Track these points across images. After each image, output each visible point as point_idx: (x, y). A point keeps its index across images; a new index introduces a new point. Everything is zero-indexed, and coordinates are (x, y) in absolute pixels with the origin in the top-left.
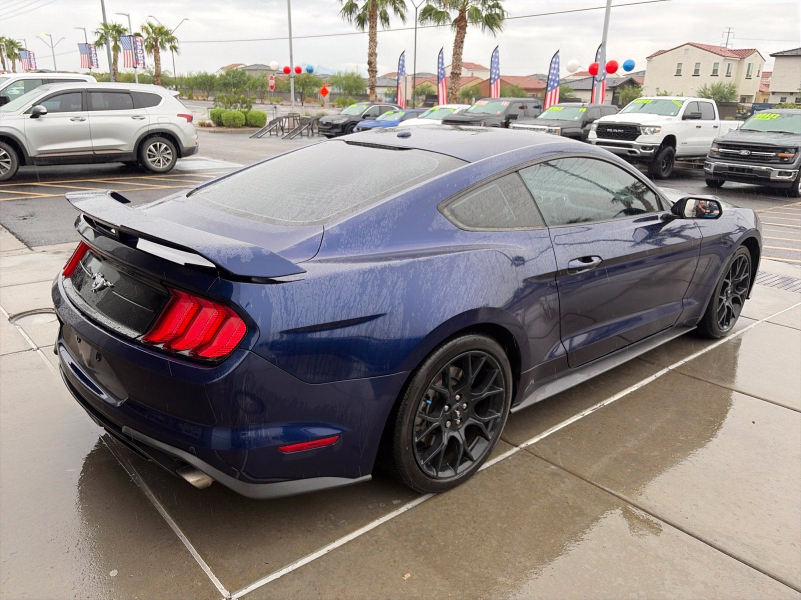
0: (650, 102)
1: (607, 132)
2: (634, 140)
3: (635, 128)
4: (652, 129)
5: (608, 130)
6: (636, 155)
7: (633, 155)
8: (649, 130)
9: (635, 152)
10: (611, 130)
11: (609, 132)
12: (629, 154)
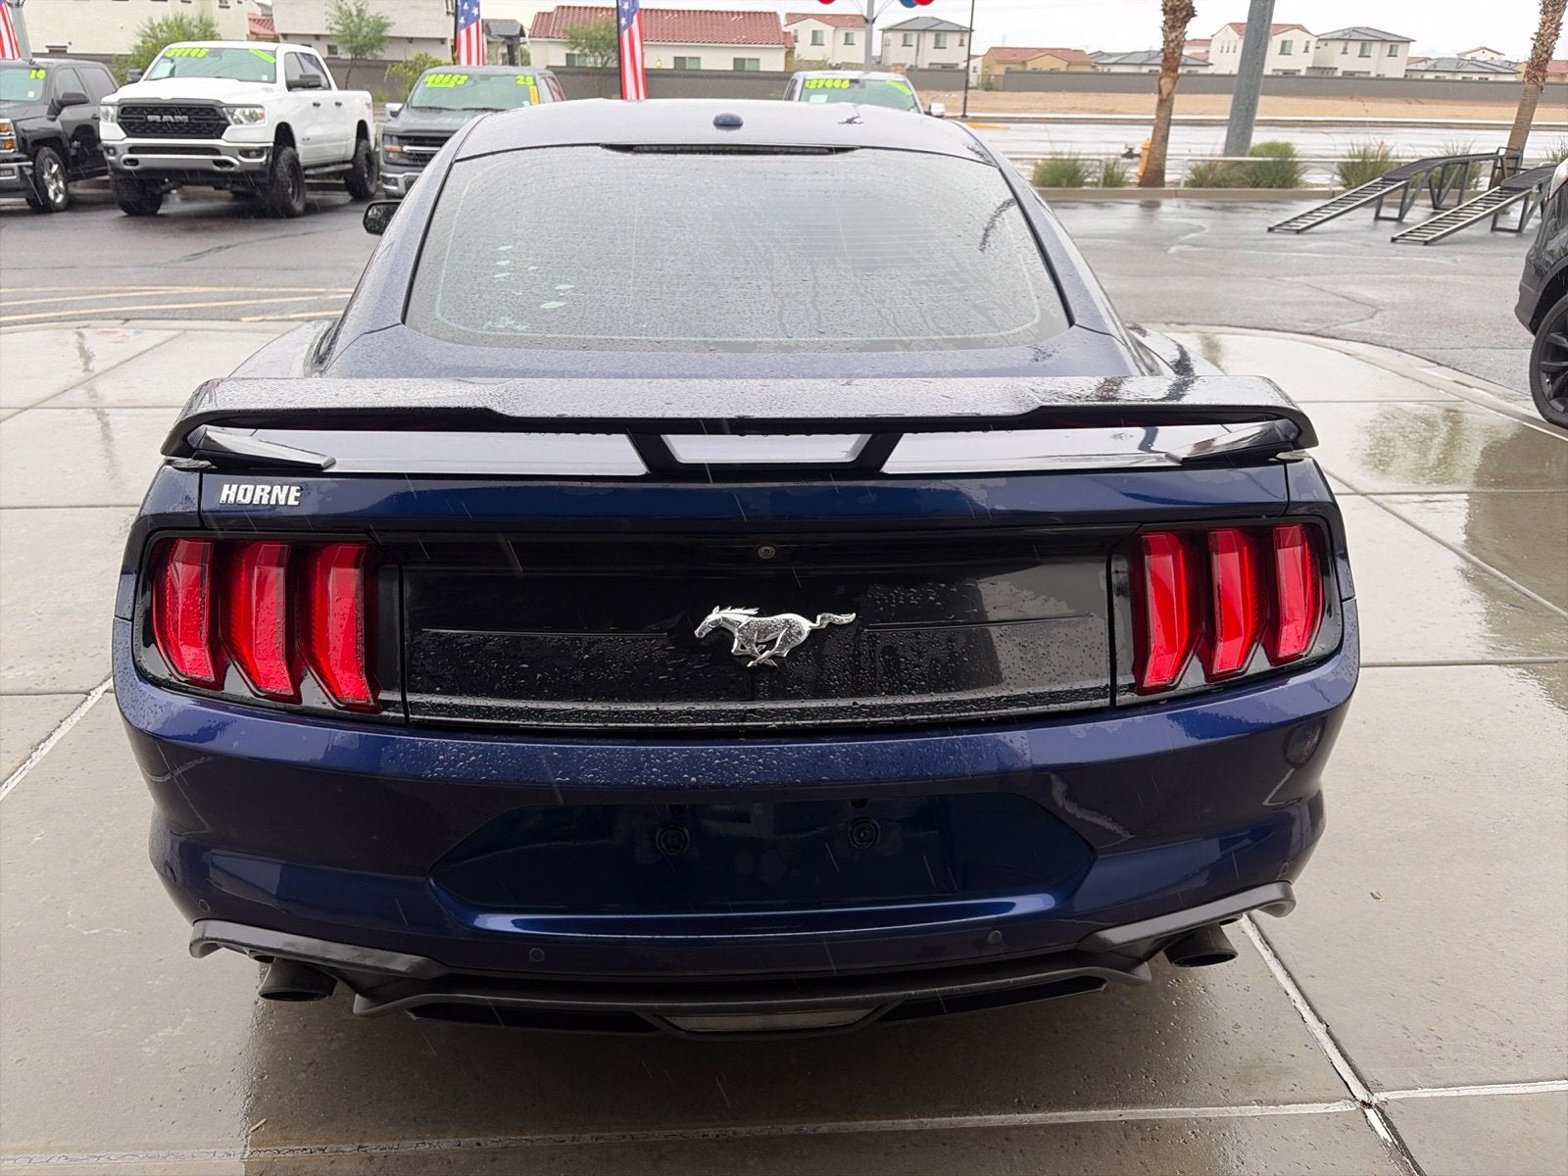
0: (203, 53)
1: (147, 121)
2: (219, 138)
3: (213, 110)
4: (247, 111)
5: (151, 118)
6: (232, 169)
7: (226, 169)
8: (243, 114)
9: (231, 164)
10: (157, 118)
11: (154, 122)
12: (217, 168)
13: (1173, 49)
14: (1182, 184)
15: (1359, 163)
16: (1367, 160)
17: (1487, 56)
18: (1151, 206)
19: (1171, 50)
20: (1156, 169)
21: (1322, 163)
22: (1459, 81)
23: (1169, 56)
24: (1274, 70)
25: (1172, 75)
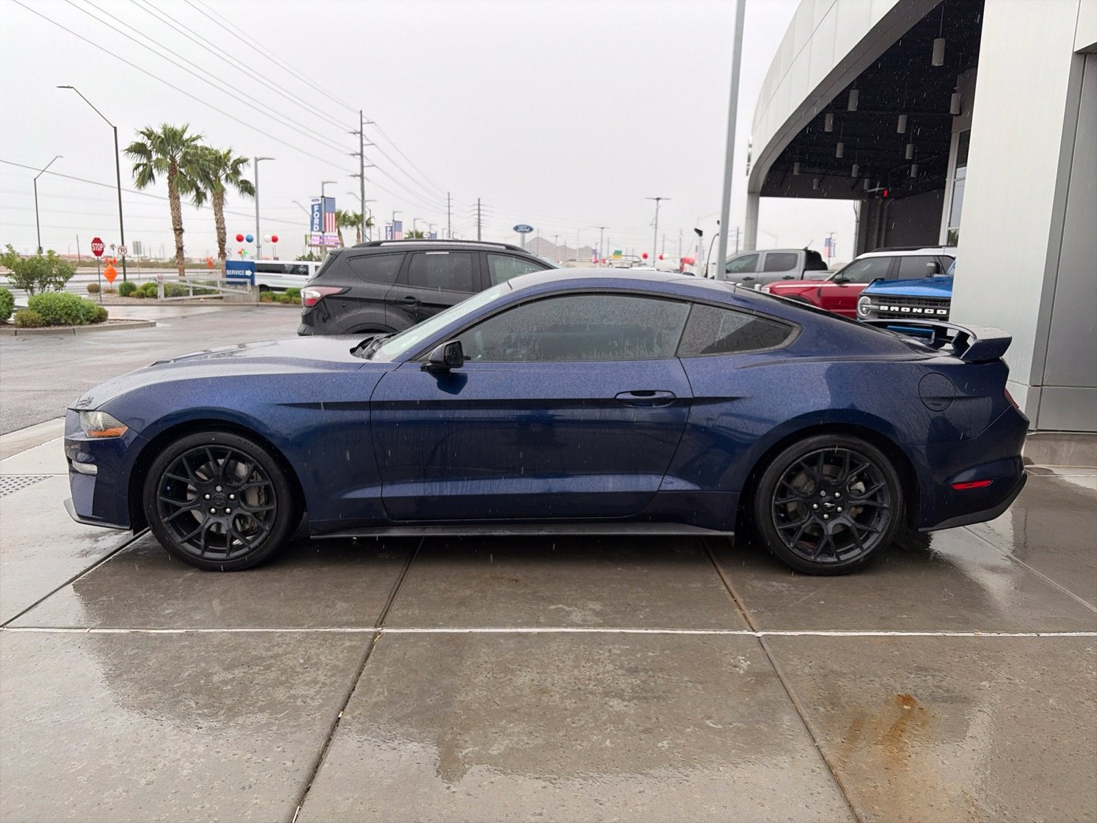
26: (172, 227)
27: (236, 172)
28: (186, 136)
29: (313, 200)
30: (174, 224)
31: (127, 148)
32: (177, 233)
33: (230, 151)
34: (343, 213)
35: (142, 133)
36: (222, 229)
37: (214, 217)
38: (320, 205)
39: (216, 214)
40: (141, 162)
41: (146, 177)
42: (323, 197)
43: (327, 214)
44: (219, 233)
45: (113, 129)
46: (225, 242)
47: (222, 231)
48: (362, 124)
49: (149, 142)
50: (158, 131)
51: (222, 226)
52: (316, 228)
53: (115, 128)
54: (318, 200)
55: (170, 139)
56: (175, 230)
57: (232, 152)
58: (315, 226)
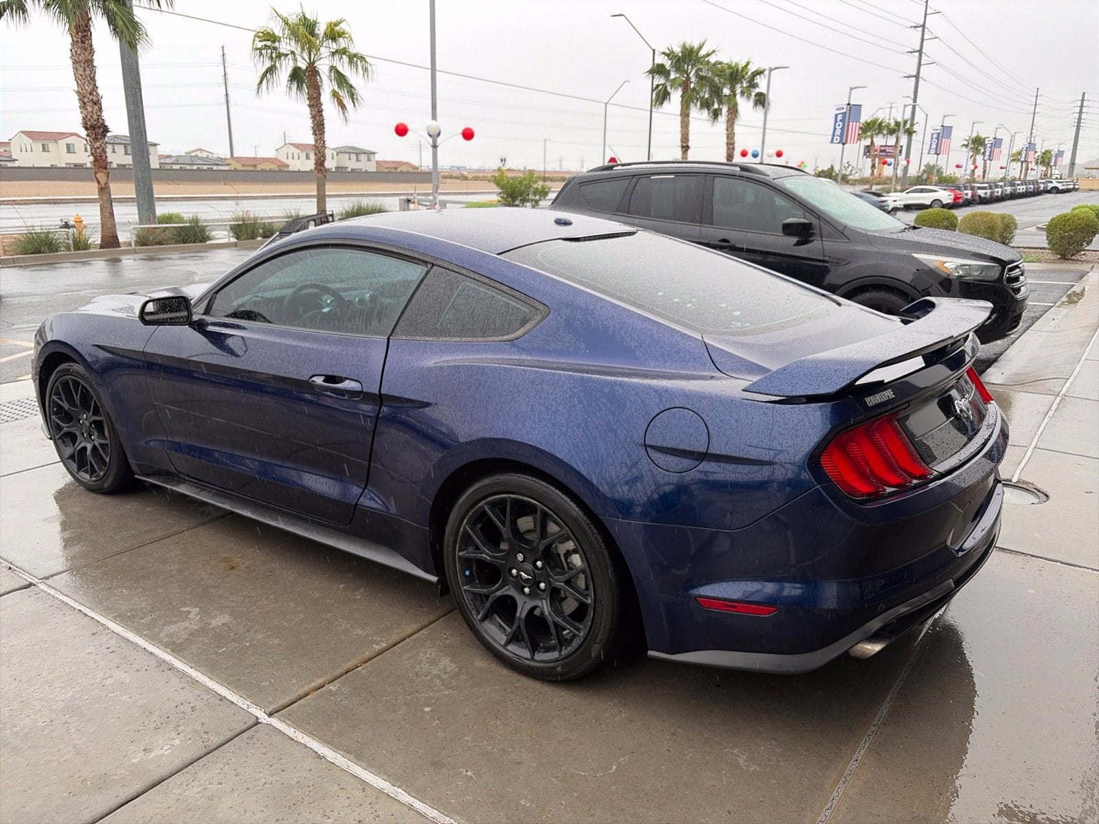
13: (100, 154)
14: (133, 244)
15: (242, 224)
16: (246, 222)
17: (204, 155)
18: (115, 261)
19: (99, 154)
20: (111, 235)
21: (219, 224)
22: (195, 170)
23: (98, 158)
24: (66, 164)
25: (104, 171)
26: (680, 144)
27: (753, 85)
28: (703, 52)
29: (837, 109)
30: (682, 141)
31: (649, 69)
32: (684, 150)
33: (748, 64)
34: (880, 121)
35: (663, 53)
36: (731, 144)
37: (726, 132)
38: (844, 114)
39: (727, 130)
40: (659, 83)
41: (662, 96)
42: (849, 104)
43: (851, 123)
44: (728, 149)
45: (652, 52)
46: (733, 158)
47: (731, 147)
48: (926, 14)
49: (669, 62)
50: (678, 50)
51: (732, 142)
52: (837, 139)
53: (654, 51)
54: (843, 108)
55: (687, 57)
56: (683, 147)
57: (751, 64)
58: (835, 138)
